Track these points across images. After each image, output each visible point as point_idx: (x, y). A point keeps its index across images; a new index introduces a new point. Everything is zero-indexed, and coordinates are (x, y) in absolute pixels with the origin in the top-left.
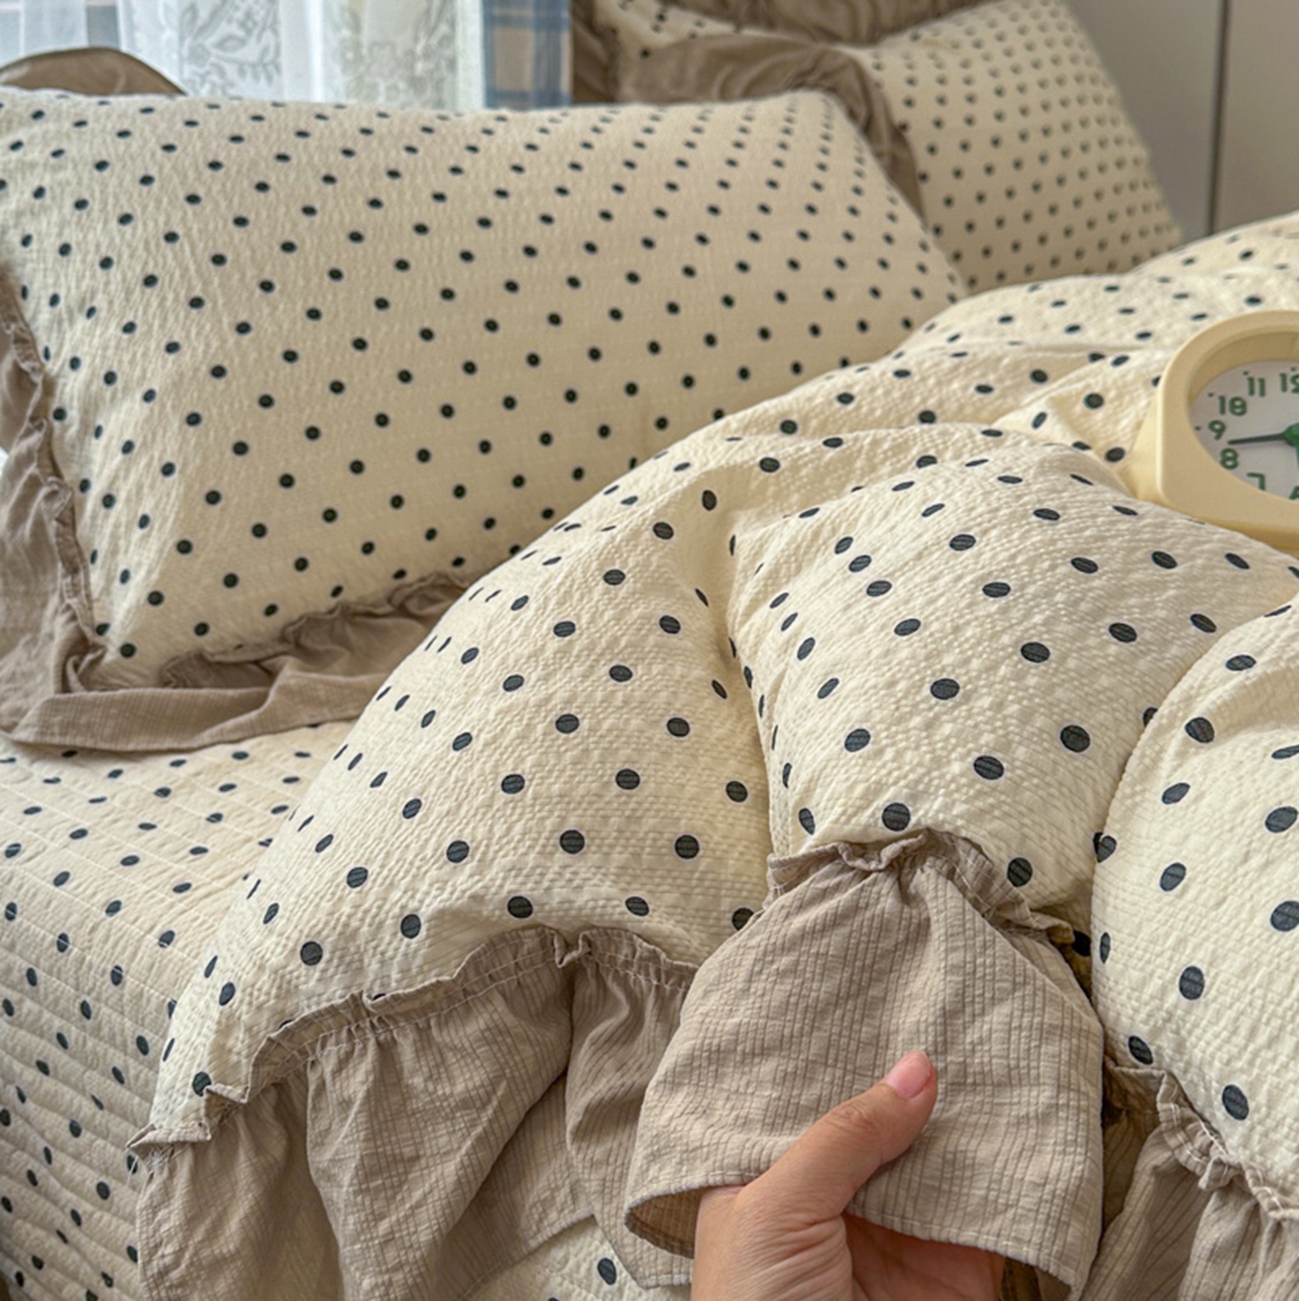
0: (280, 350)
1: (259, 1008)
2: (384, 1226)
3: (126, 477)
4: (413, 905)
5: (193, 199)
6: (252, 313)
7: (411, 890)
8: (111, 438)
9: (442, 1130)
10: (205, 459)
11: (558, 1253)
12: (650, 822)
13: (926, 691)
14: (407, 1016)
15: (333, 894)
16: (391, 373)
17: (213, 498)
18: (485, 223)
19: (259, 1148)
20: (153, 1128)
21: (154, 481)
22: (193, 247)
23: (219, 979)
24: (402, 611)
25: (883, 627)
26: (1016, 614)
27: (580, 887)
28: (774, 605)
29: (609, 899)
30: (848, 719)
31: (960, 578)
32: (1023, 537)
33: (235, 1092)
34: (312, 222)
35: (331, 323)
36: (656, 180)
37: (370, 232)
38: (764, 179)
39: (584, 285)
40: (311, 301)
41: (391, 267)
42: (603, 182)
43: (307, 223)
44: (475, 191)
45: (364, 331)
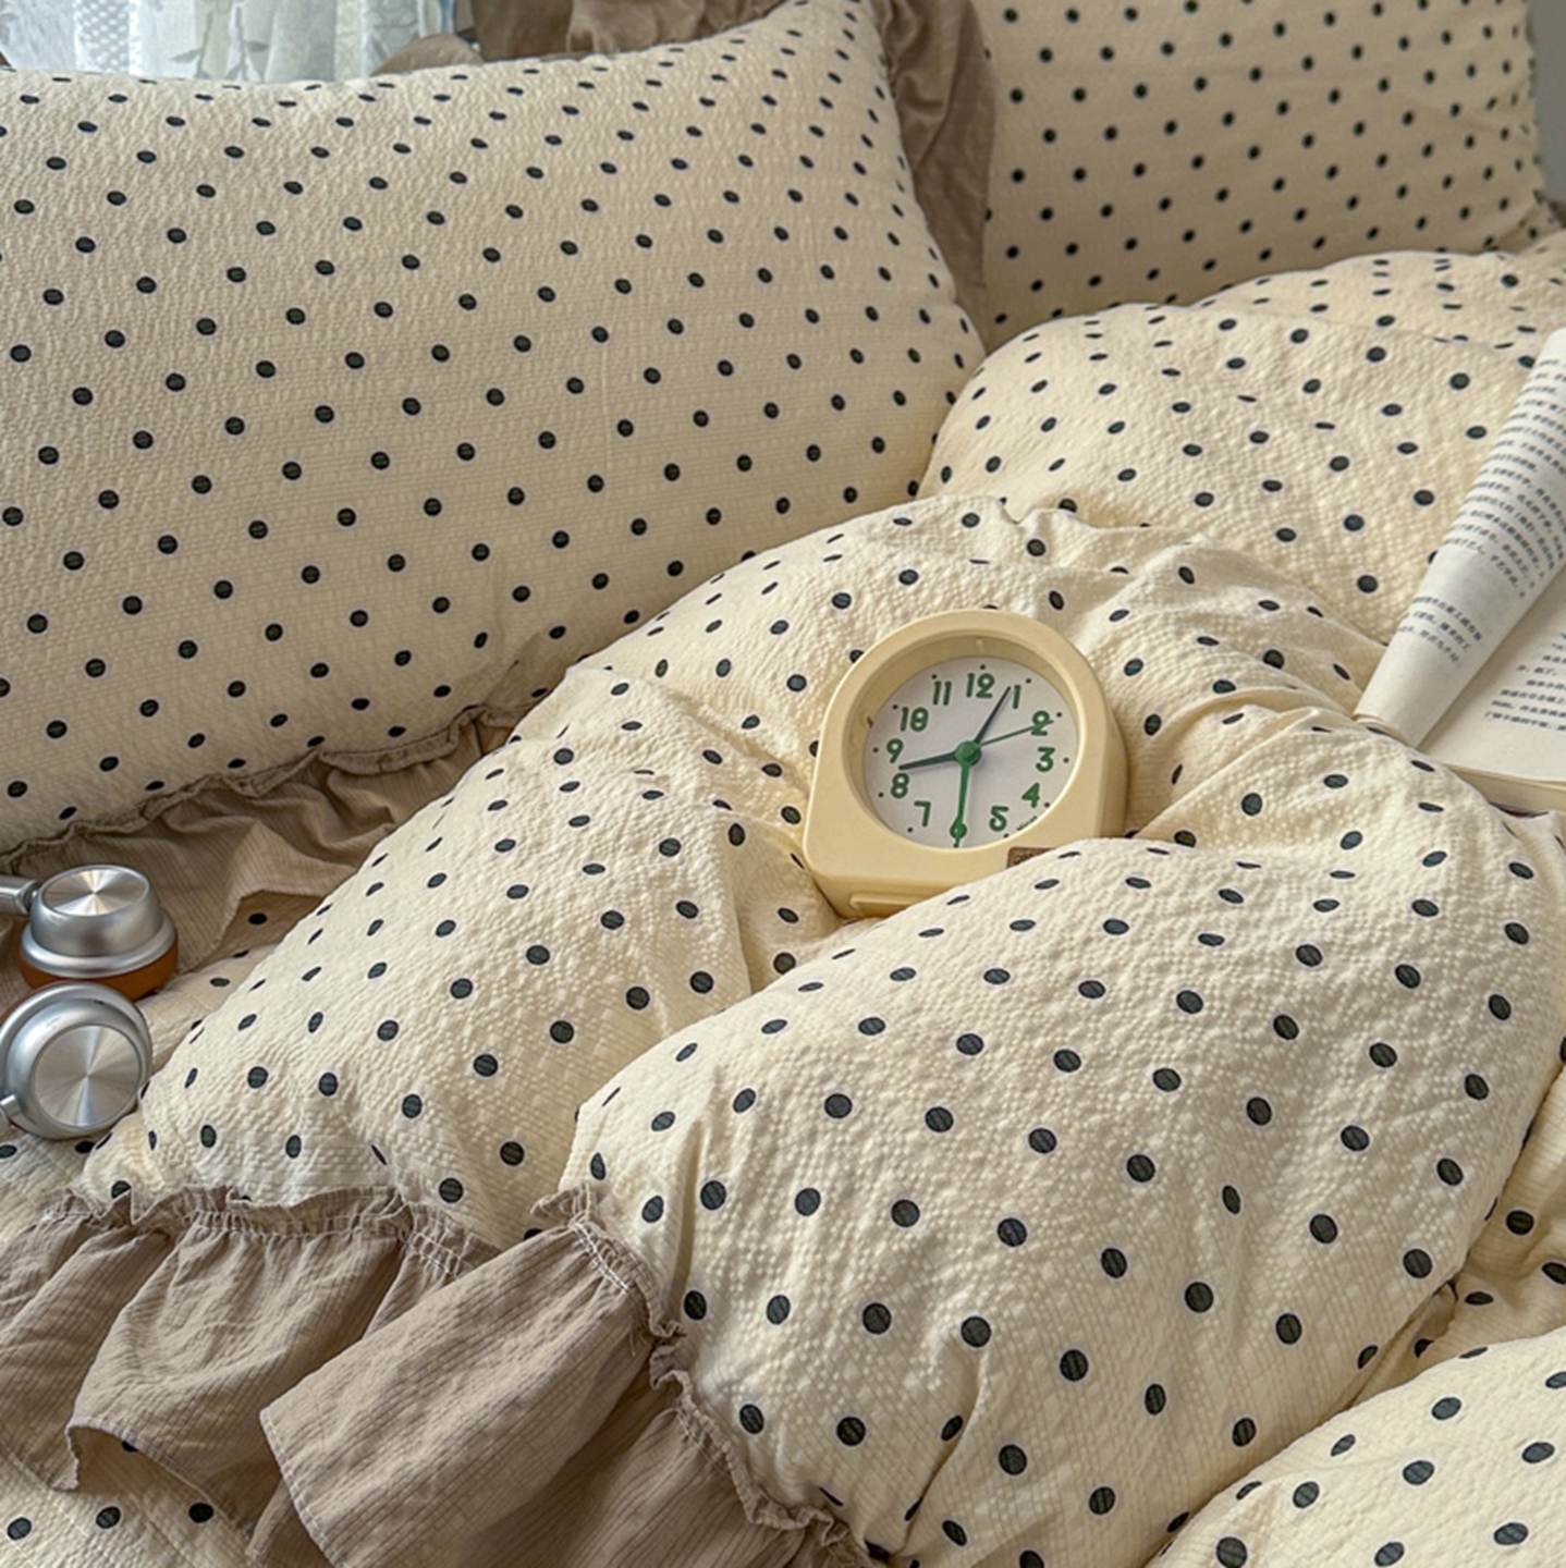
16: (149, 539)
18: (296, 317)
24: (160, 826)
34: (54, 316)
35: (71, 468)
36: (546, 236)
37: (135, 331)
38: (704, 226)
39: (425, 409)
40: (46, 435)
41: (160, 385)
42: (470, 245)
43: (48, 316)
44: (286, 264)
45: (115, 480)
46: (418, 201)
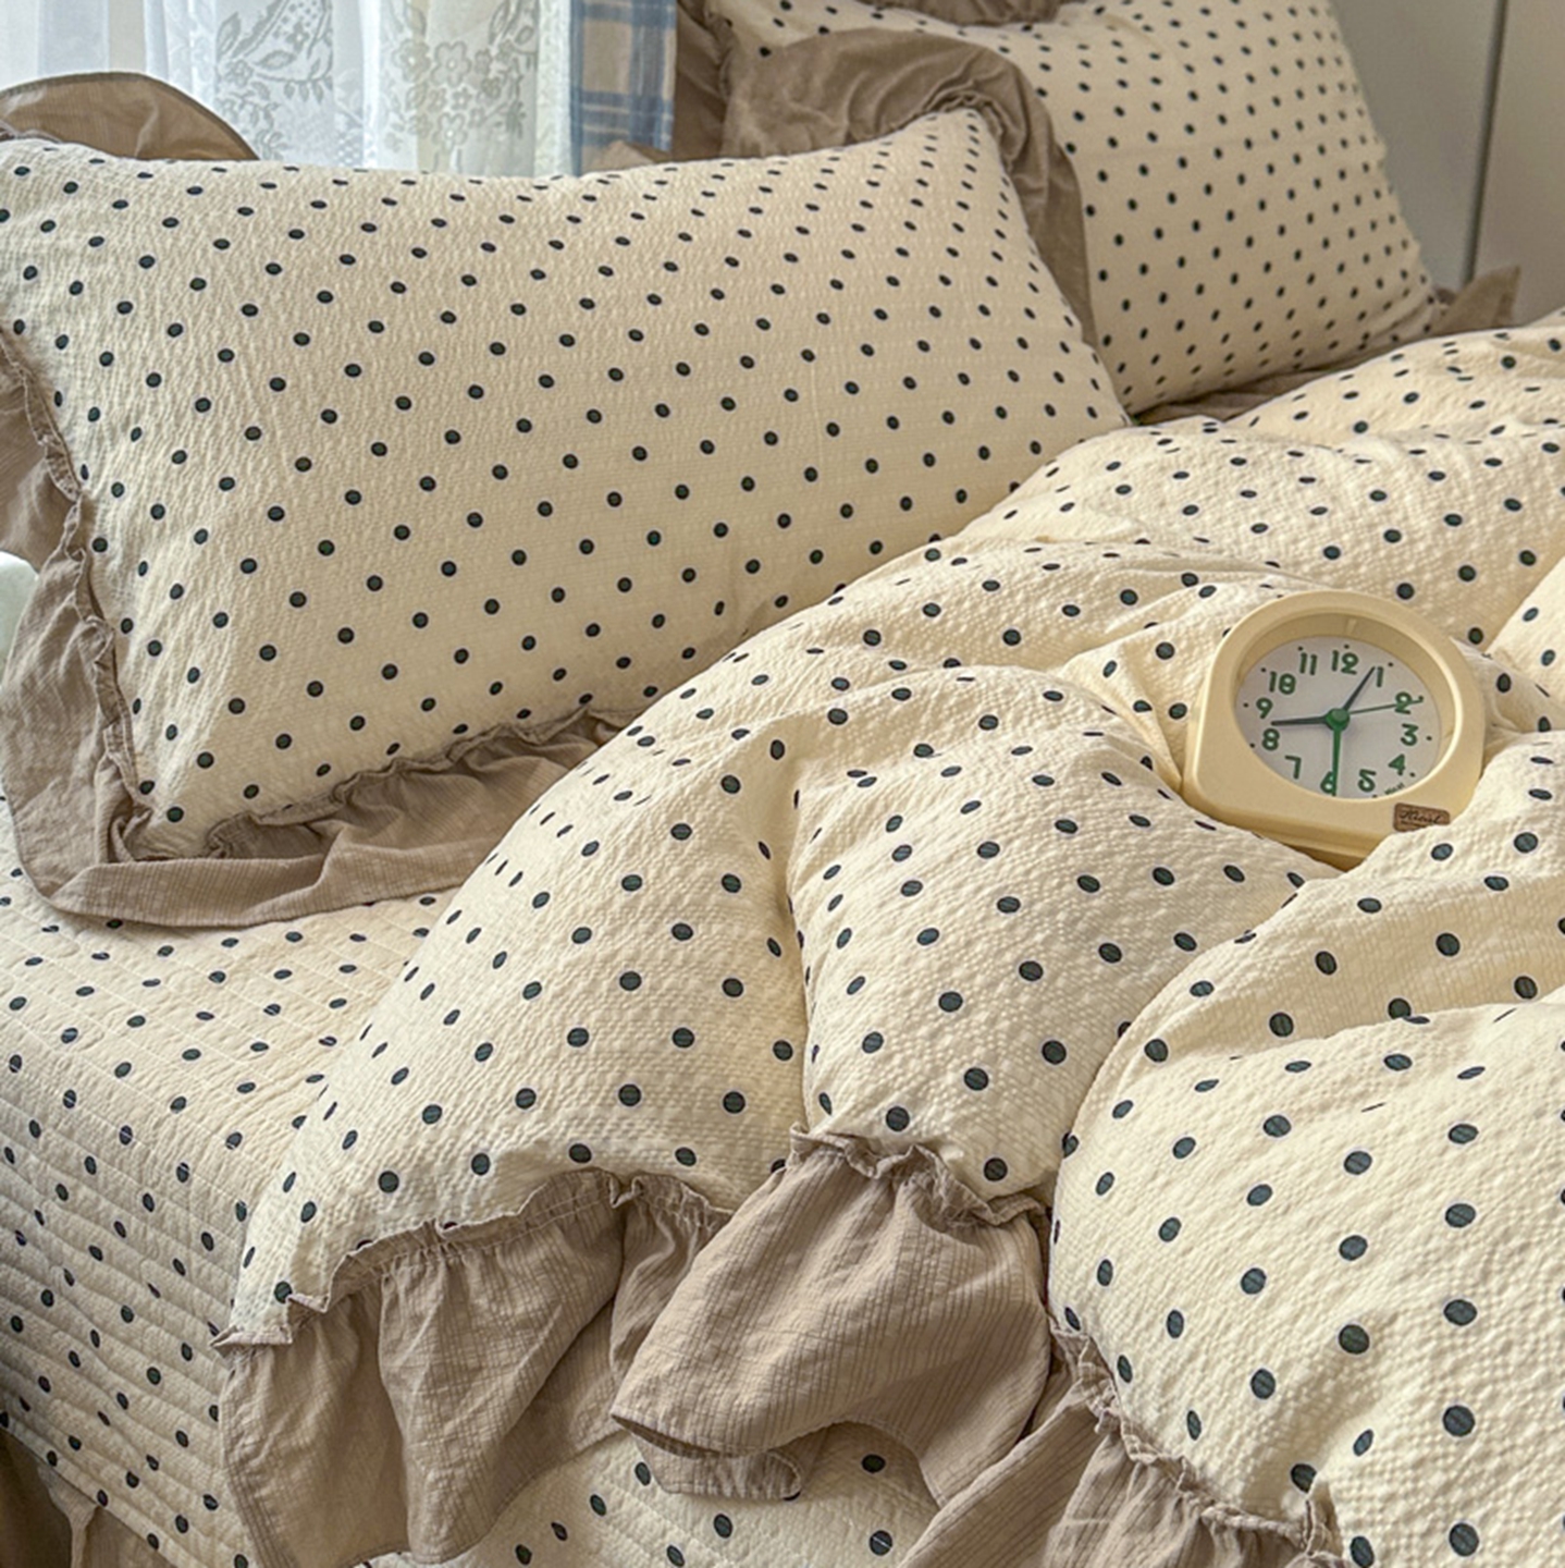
0: (342, 491)
1: (339, 1227)
2: (449, 1427)
3: (174, 625)
4: (484, 1145)
5: (250, 311)
6: (313, 447)
7: (482, 1131)
8: (158, 579)
9: (503, 1345)
10: (260, 611)
11: (601, 1457)
12: (702, 1078)
13: (935, 1002)
14: (474, 1243)
15: (410, 1128)
16: (460, 516)
17: (268, 653)
18: (567, 341)
19: (334, 1352)
20: (235, 1330)
21: (205, 631)
22: (250, 368)
23: (299, 1197)
24: (462, 767)
25: (909, 933)
26: (1021, 931)
27: (634, 1138)
28: (827, 877)
29: (660, 1150)
30: (868, 1021)
31: (980, 889)
32: (1041, 851)
33: (314, 1302)
34: (378, 341)
35: (398, 459)
36: (759, 280)
37: (442, 353)
38: (884, 273)
39: (673, 412)
40: (376, 434)
41: (464, 394)
42: (700, 286)
43: (373, 342)
44: (557, 301)
45: (432, 469)
46: (656, 254)
